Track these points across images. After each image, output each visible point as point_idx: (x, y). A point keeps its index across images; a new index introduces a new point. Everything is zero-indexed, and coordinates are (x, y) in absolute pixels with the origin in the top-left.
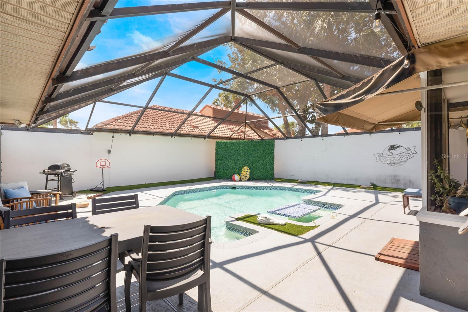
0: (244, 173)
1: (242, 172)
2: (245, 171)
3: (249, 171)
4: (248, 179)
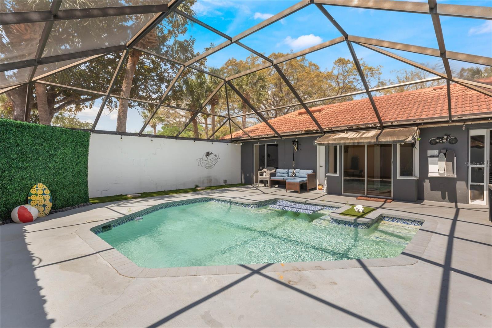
0: (38, 198)
1: (32, 197)
2: (38, 193)
3: (49, 192)
4: (50, 209)
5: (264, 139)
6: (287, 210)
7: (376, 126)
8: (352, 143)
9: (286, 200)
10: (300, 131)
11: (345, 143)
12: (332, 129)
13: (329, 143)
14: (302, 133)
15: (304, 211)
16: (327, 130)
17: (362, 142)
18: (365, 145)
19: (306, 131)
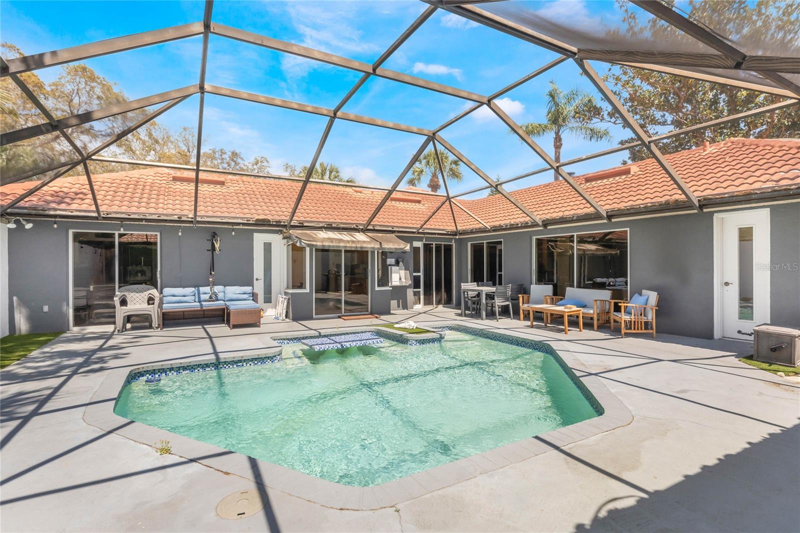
5: (142, 222)
6: (349, 346)
7: (358, 227)
8: (354, 247)
9: (282, 338)
10: (246, 218)
11: (346, 247)
12: (302, 223)
13: (324, 244)
14: (248, 222)
15: (354, 343)
16: (295, 224)
17: (365, 247)
18: (342, 250)
19: (257, 220)
